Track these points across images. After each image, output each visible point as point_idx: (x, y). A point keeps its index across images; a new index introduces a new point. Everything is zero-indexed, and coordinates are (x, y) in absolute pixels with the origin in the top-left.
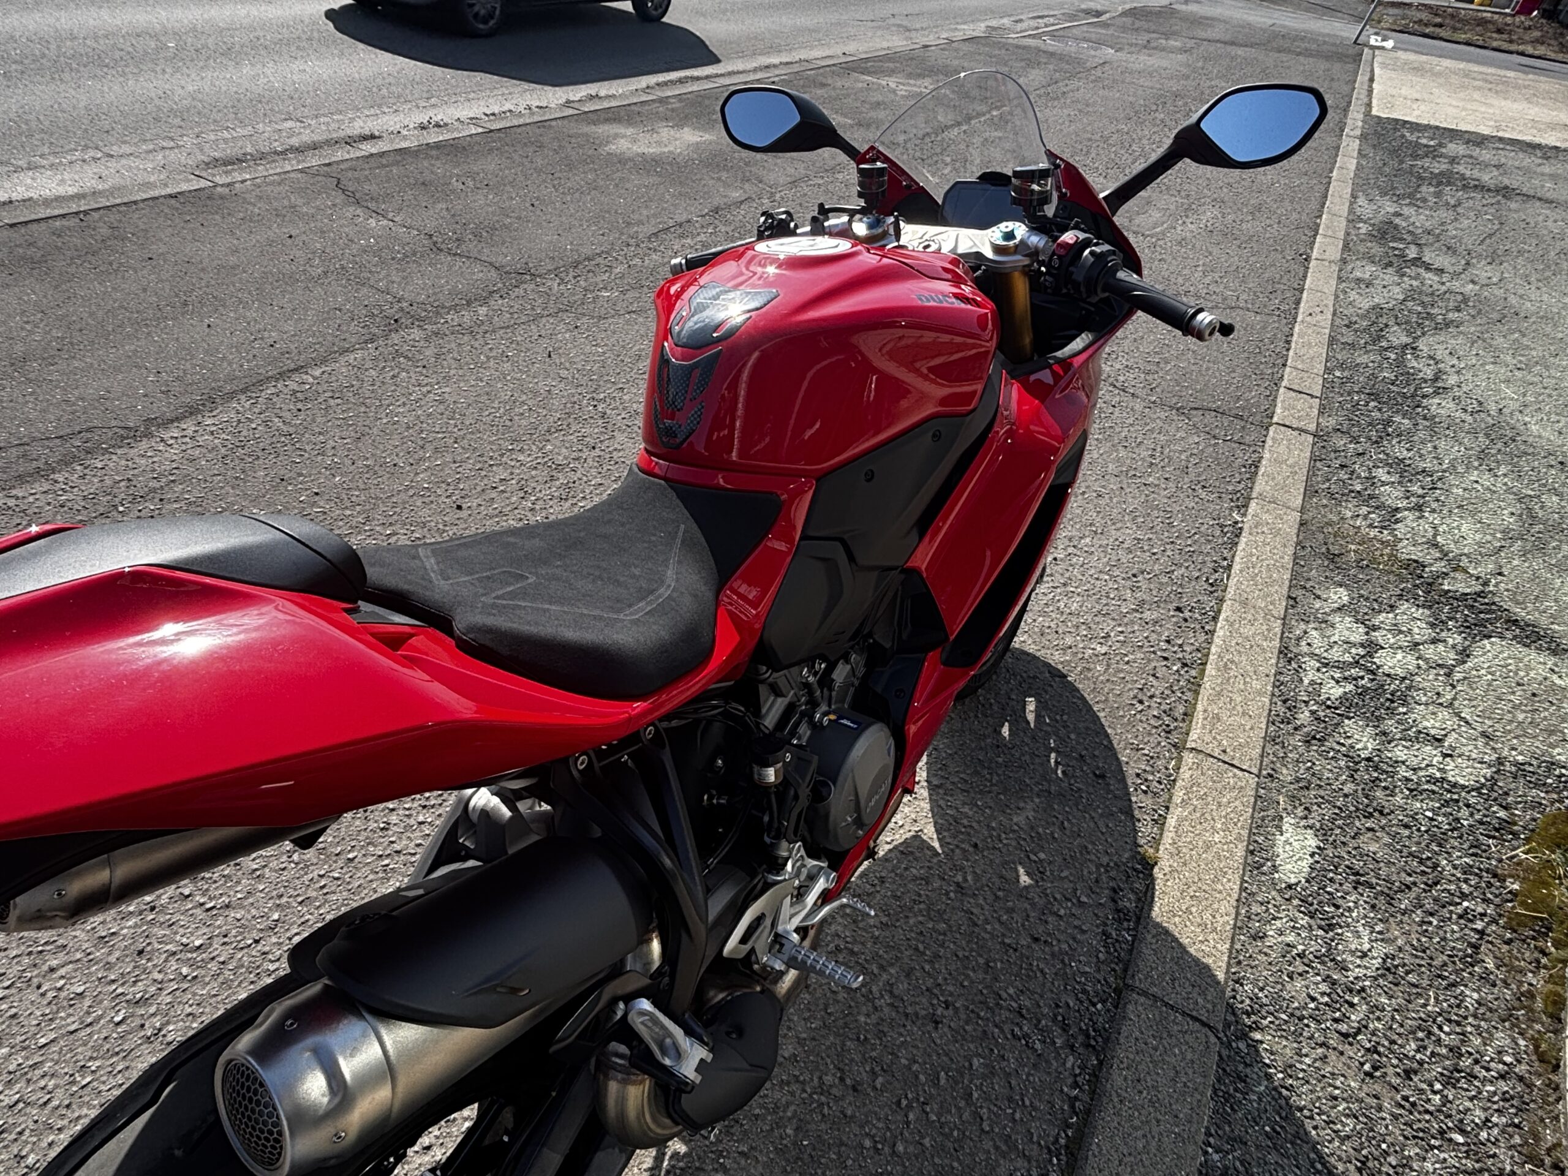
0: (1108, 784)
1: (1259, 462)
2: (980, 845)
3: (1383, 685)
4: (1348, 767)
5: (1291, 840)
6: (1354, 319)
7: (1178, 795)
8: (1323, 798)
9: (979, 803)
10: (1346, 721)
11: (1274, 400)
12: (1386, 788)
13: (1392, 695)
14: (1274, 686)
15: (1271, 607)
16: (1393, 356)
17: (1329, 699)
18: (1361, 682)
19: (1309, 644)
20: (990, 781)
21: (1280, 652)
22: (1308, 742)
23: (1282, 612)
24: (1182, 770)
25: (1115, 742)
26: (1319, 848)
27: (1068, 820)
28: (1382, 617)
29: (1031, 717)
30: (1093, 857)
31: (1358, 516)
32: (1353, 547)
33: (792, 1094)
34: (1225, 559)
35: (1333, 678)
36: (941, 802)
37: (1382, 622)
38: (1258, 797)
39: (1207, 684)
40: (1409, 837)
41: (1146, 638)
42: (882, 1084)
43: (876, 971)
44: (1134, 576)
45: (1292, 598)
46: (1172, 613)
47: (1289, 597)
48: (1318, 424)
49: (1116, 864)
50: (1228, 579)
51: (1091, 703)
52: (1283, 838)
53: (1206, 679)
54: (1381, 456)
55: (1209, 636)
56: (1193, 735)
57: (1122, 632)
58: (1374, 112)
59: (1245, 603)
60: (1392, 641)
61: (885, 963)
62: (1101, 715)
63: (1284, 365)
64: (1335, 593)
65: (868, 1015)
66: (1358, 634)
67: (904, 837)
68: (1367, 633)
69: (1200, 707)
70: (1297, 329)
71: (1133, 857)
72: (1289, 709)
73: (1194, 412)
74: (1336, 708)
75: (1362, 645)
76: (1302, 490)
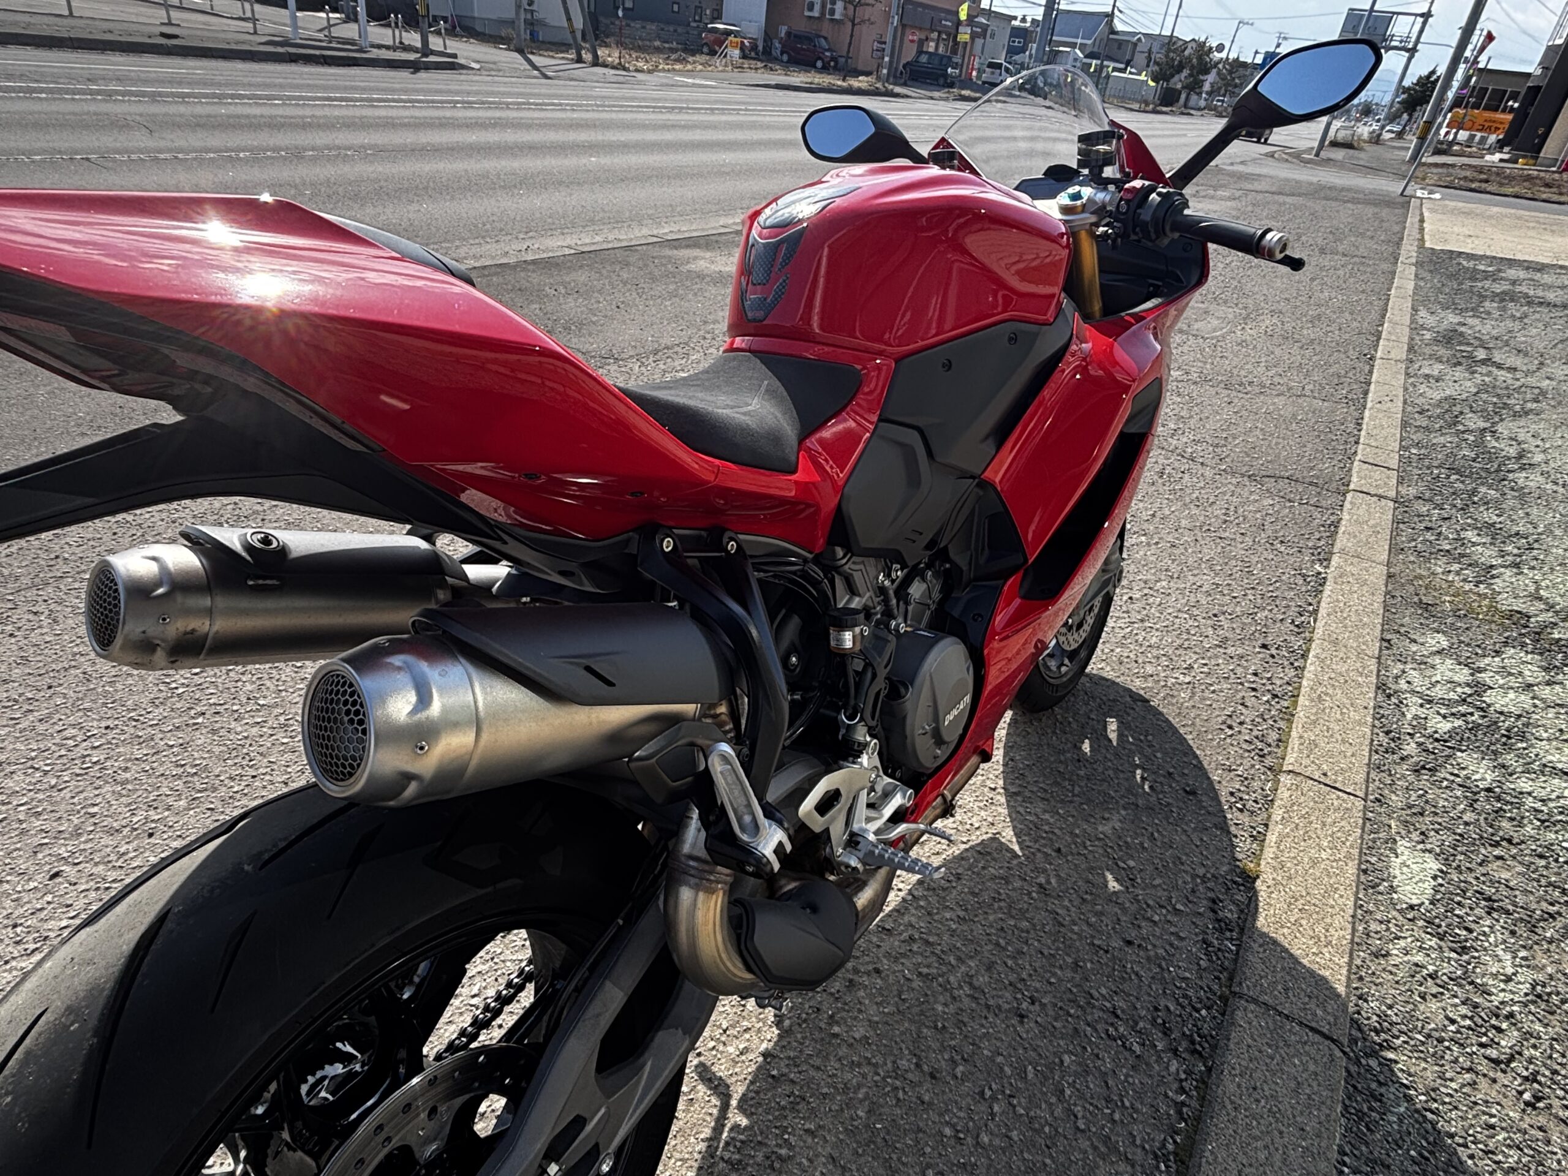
0: (1200, 801)
1: (1338, 522)
2: (1063, 850)
3: (1496, 723)
4: (1466, 797)
5: (1408, 863)
6: (1427, 407)
7: (1277, 814)
8: (1440, 824)
9: (1061, 811)
10: (1459, 754)
11: (1350, 470)
12: (1512, 819)
13: (1508, 731)
14: (1374, 718)
15: (1364, 647)
16: (1472, 438)
17: (1436, 732)
18: (1470, 719)
19: (1408, 682)
20: (1072, 791)
21: (1378, 688)
22: (1416, 771)
23: (1377, 652)
24: (1279, 791)
25: (1205, 764)
26: (1441, 871)
27: (1158, 831)
28: (1487, 660)
29: (1113, 736)
30: (1189, 869)
31: (1449, 572)
32: (1448, 598)
33: (864, 1076)
34: (1310, 604)
35: (1438, 713)
36: (1021, 810)
37: (1488, 665)
38: (1366, 819)
39: (1300, 715)
40: (1546, 867)
41: (1232, 670)
42: (963, 1073)
43: (953, 962)
44: (1215, 615)
45: (1385, 640)
46: (1257, 650)
47: (1383, 639)
48: (1397, 492)
49: (1213, 876)
50: (1315, 621)
51: (1177, 726)
52: (1398, 861)
53: (1299, 709)
54: (1469, 521)
55: (1300, 672)
56: (1290, 758)
57: (1206, 665)
58: (1428, 245)
59: (1335, 642)
60: (1501, 682)
61: (963, 956)
62: (1189, 737)
63: (1357, 443)
64: (1433, 638)
65: (946, 1005)
66: (1463, 675)
67: (981, 838)
68: (1472, 675)
69: (1294, 734)
70: (1367, 413)
71: (1232, 871)
72: (1393, 740)
73: (1267, 479)
74: (1445, 741)
75: (1468, 685)
76: (1387, 547)
